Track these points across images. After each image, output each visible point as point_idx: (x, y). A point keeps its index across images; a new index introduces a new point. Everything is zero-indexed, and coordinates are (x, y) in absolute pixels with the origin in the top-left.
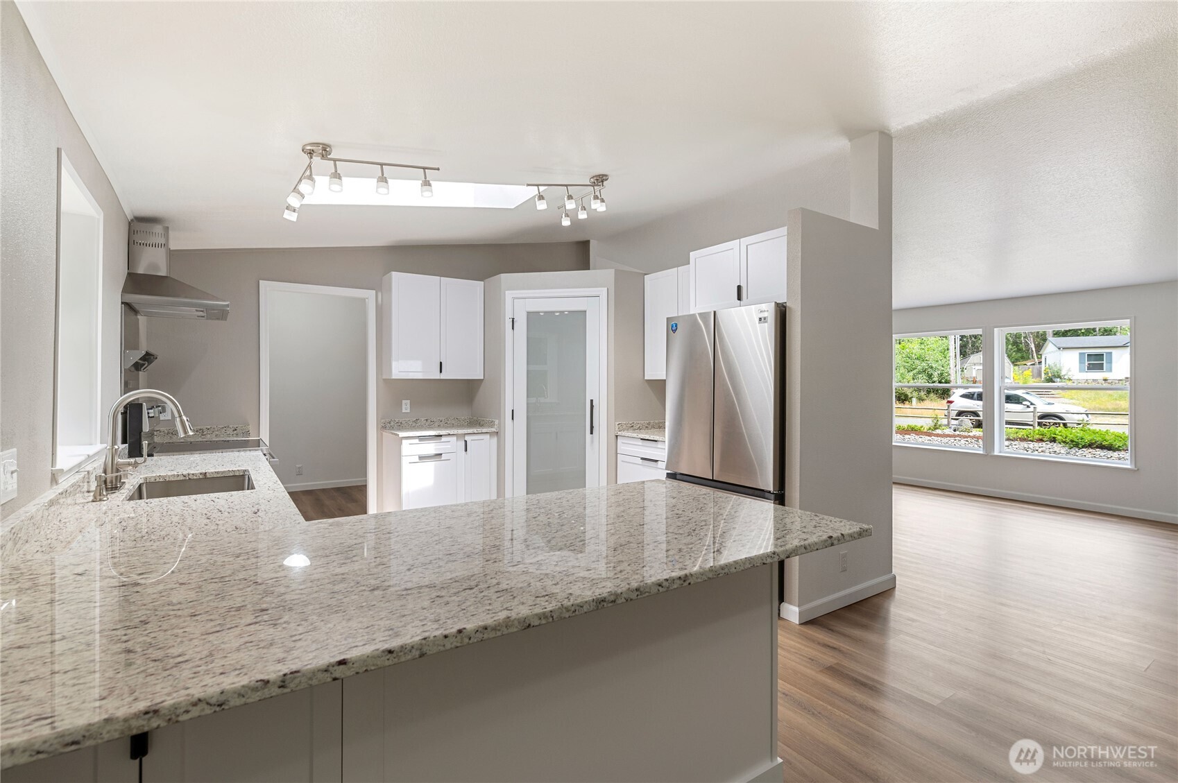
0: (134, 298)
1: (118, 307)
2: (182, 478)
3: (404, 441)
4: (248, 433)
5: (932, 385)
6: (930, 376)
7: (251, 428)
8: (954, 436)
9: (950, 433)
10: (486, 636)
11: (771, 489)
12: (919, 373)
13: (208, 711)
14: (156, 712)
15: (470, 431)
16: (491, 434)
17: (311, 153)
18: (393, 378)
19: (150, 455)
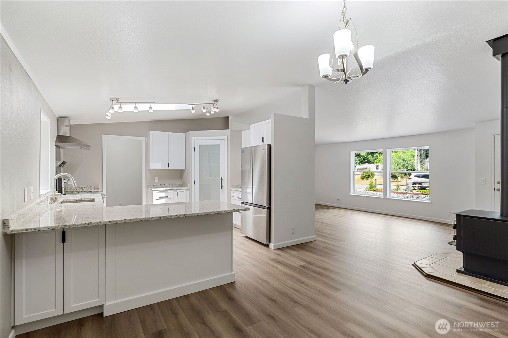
0: (59, 144)
1: (54, 147)
2: (74, 200)
3: (154, 192)
4: (98, 189)
5: (407, 171)
6: (407, 167)
7: (100, 187)
8: (405, 193)
9: (403, 192)
10: (131, 221)
11: (266, 205)
12: (402, 166)
13: (75, 227)
14: (66, 225)
15: (181, 188)
16: (187, 189)
17: (113, 101)
18: (151, 169)
19: (64, 194)
